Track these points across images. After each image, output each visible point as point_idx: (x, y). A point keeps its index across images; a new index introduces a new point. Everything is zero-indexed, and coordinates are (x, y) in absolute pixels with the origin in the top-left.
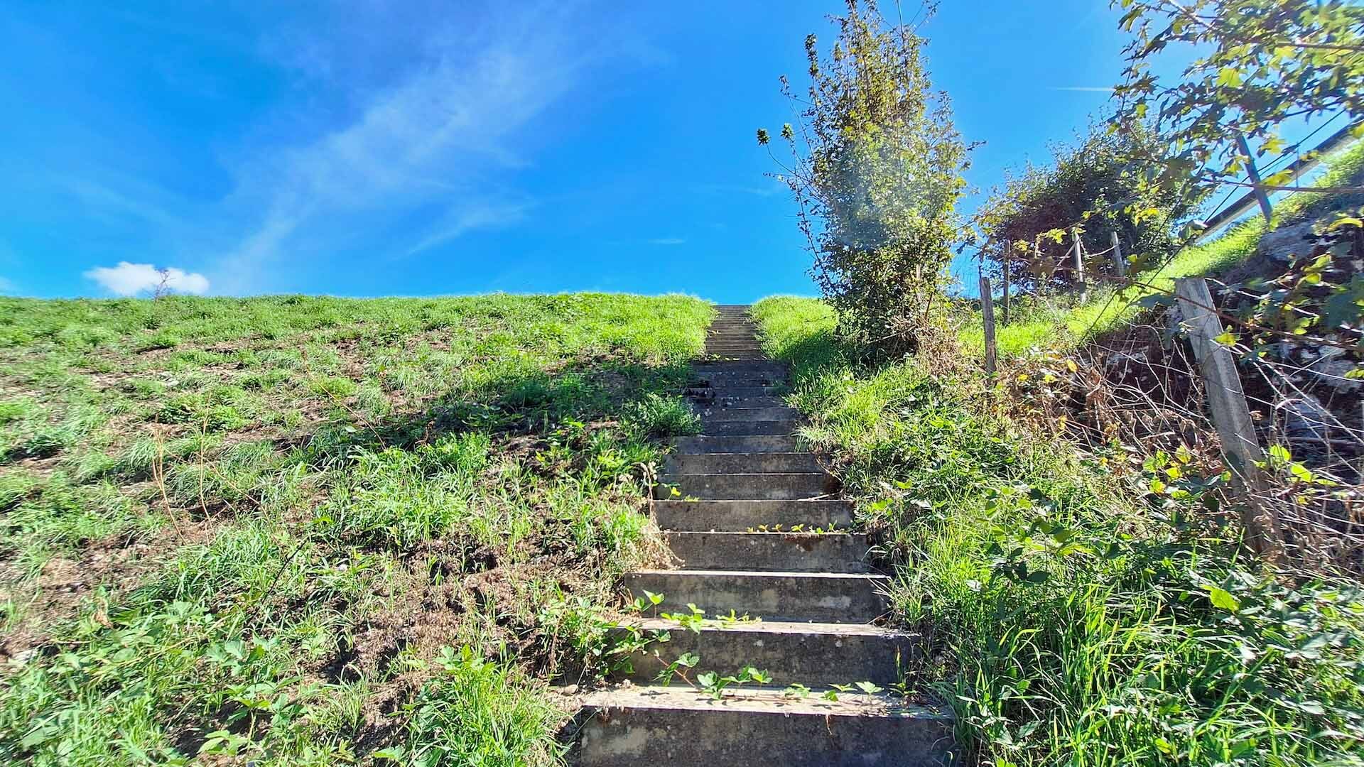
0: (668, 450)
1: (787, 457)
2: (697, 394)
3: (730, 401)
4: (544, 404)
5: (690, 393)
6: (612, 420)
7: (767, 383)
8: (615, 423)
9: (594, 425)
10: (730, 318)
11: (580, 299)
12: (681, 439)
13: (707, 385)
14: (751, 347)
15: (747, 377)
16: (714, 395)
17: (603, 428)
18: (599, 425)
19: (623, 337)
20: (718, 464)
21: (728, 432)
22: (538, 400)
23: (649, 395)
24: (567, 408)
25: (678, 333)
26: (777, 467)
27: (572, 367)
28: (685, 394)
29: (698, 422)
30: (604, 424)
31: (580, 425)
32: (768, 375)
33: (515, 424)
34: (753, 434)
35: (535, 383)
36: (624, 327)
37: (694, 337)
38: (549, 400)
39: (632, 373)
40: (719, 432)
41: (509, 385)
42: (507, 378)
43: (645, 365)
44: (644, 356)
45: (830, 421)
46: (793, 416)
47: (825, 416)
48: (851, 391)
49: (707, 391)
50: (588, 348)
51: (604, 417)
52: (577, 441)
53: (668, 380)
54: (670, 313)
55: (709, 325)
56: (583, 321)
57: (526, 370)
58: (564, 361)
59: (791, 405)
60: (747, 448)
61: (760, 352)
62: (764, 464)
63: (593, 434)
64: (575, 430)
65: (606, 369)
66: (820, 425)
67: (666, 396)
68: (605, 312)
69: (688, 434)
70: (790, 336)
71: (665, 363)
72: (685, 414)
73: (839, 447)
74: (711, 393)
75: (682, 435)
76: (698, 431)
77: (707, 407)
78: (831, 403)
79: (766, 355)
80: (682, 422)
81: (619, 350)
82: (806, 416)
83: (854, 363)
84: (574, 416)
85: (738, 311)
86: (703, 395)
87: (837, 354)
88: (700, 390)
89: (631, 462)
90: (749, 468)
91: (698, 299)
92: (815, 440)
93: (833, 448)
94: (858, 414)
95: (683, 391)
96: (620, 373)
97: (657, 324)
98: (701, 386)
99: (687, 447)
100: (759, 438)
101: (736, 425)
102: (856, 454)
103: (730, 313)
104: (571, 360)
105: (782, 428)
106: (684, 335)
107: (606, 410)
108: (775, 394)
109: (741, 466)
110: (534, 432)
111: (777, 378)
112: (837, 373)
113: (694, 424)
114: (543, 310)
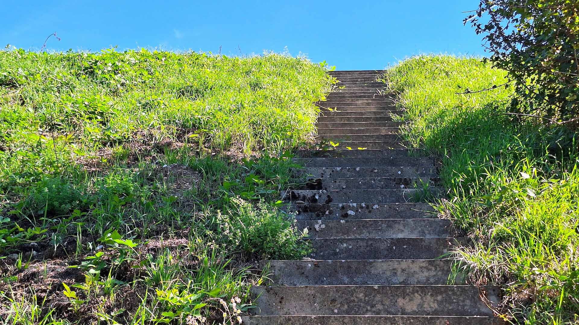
0: (260, 281)
1: (436, 291)
2: (304, 198)
3: (352, 209)
4: (77, 212)
5: (294, 197)
6: (178, 236)
7: (407, 183)
8: (183, 241)
9: (151, 243)
10: (355, 89)
11: (133, 60)
12: (279, 263)
13: (318, 185)
14: (384, 131)
15: (377, 174)
16: (330, 200)
17: (164, 248)
18: (159, 244)
19: (197, 116)
20: (334, 301)
21: (349, 254)
22: (69, 207)
23: (235, 200)
24: (112, 219)
25: (278, 111)
26: (421, 305)
27: (121, 159)
28: (287, 199)
29: (305, 239)
30: (167, 243)
31: (130, 243)
32: (409, 172)
33: (33, 243)
34: (386, 257)
35: (64, 182)
36: (198, 102)
37: (300, 117)
38: (84, 208)
39: (209, 168)
40: (336, 254)
41: (24, 185)
42: (22, 176)
43: (228, 157)
44: (228, 144)
45: (501, 239)
46: (445, 232)
47: (494, 231)
48: (532, 195)
49: (320, 195)
50: (146, 132)
51: (166, 231)
52: (125, 267)
53: (262, 178)
54: (266, 81)
55: (323, 99)
56: (137, 94)
57: (51, 164)
58: (109, 150)
59: (442, 215)
60: (377, 278)
61: (398, 139)
62: (401, 302)
63: (149, 257)
64: (123, 251)
65: (172, 162)
66: (486, 245)
67: (256, 201)
68: (172, 80)
69: (289, 257)
70: (442, 115)
71: (257, 154)
72: (285, 227)
73: (515, 277)
74: (325, 198)
75: (280, 257)
76: (304, 252)
77: (318, 217)
78: (503, 212)
79: (406, 143)
80: (282, 239)
81: (191, 135)
82: (465, 232)
83: (537, 153)
84: (122, 232)
85: (366, 79)
86: (314, 200)
87: (511, 140)
88: (308, 193)
89: (204, 298)
90: (379, 307)
91: (307, 62)
92: (478, 266)
93: (506, 279)
94: (543, 228)
95: (284, 195)
96: (193, 168)
97: (248, 97)
98: (311, 187)
99: (290, 275)
100: (395, 264)
101: (361, 243)
102: (538, 288)
103: (354, 81)
104: (119, 149)
105: (428, 249)
106: (286, 114)
107: (169, 221)
108: (419, 198)
109: (367, 303)
110: (62, 254)
111: (422, 175)
112: (512, 167)
113: (298, 243)
114: (78, 75)
